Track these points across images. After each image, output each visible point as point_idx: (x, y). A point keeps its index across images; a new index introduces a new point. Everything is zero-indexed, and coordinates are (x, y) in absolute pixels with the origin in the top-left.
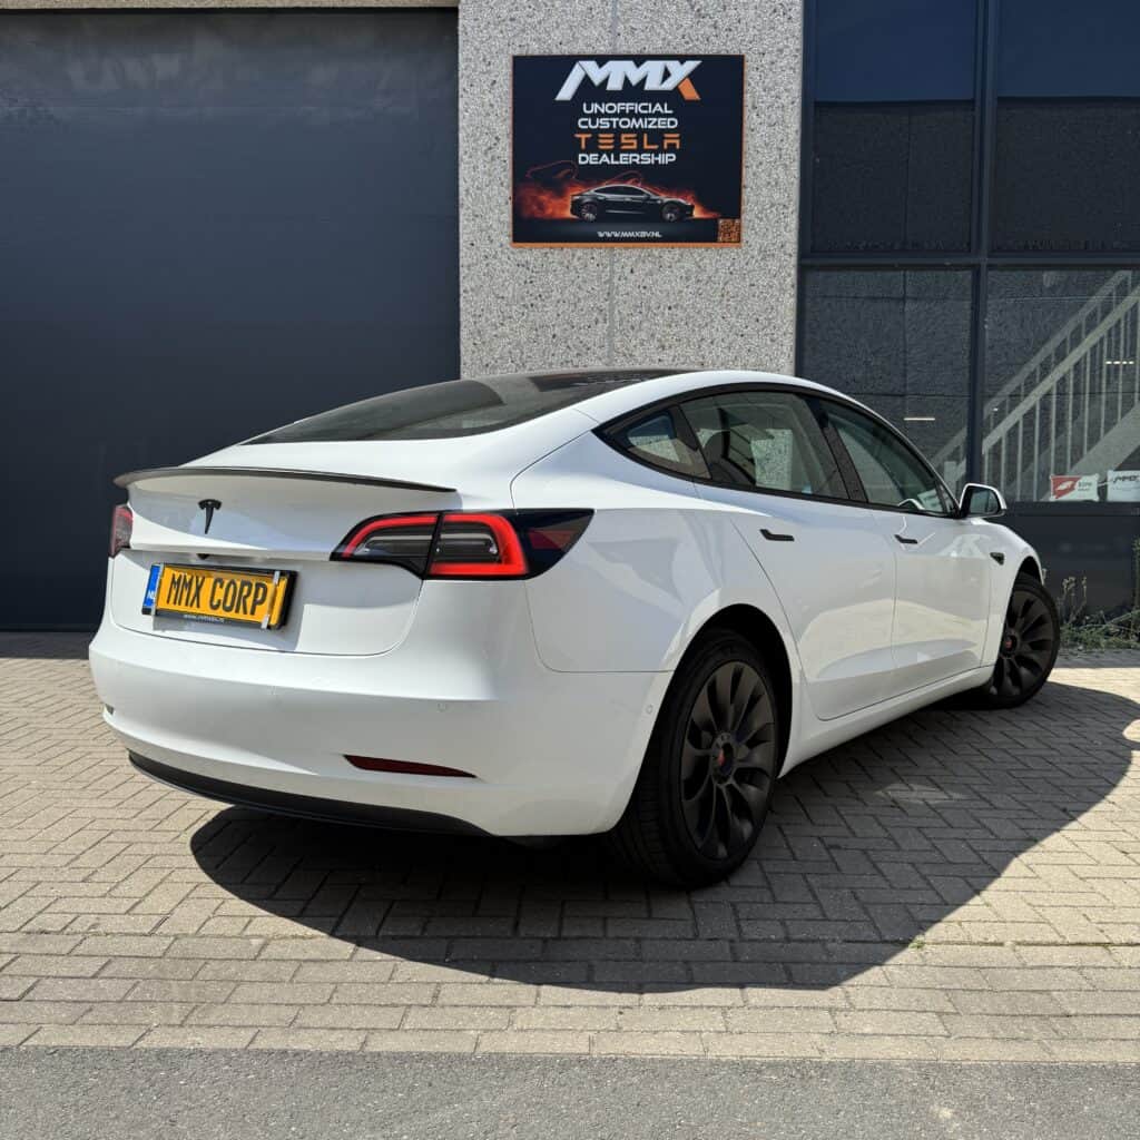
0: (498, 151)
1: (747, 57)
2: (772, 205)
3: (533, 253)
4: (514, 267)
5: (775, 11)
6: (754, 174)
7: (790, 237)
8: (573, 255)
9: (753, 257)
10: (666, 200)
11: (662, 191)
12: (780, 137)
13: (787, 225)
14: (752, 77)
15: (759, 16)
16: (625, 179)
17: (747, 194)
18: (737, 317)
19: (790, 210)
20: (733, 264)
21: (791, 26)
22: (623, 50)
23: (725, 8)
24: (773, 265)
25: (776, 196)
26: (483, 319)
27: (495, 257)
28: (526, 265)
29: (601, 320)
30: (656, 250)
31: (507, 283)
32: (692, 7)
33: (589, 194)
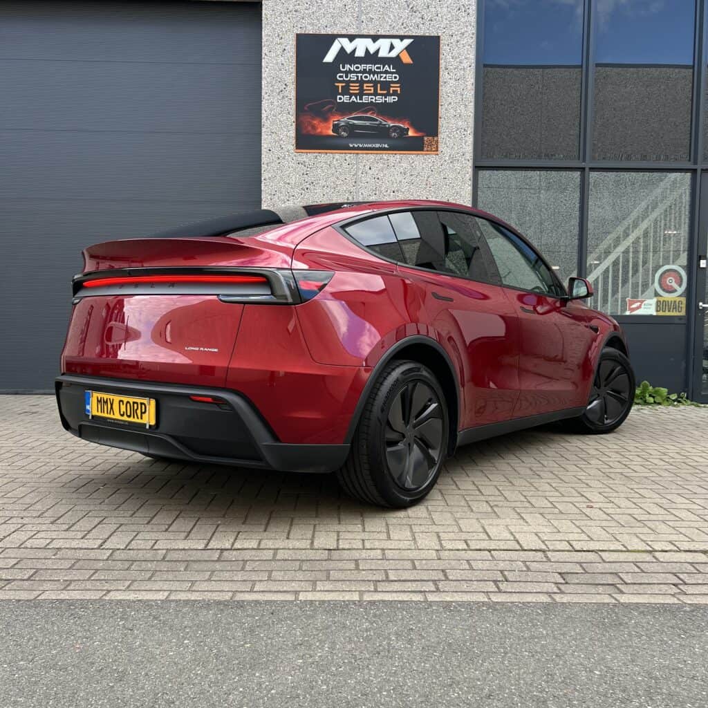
0: (287, 93)
1: (442, 38)
3: (309, 157)
4: (296, 165)
5: (459, 9)
6: (446, 110)
7: (469, 148)
8: (334, 158)
9: (445, 161)
10: (392, 125)
11: (390, 119)
12: (462, 87)
13: (466, 142)
14: (444, 49)
15: (450, 12)
16: (366, 112)
17: (441, 122)
19: (469, 132)
20: (433, 166)
21: (470, 19)
22: (365, 32)
23: (428, 7)
24: (457, 166)
25: (460, 123)
26: (276, 197)
27: (284, 158)
28: (303, 163)
30: (385, 156)
31: (291, 175)
32: (408, 6)
33: (344, 120)
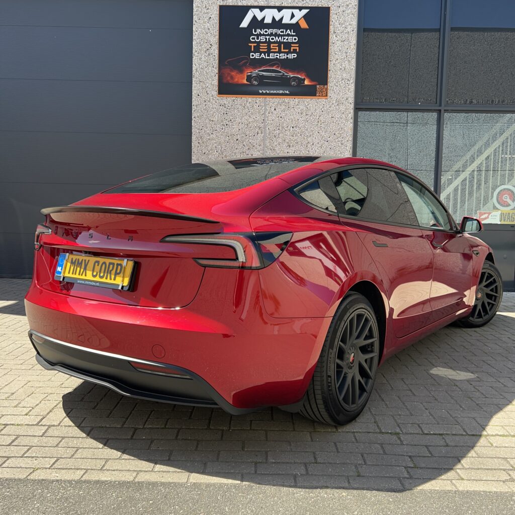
0: (212, 51)
1: (331, 8)
2: (343, 80)
3: (228, 100)
4: (218, 107)
6: (334, 64)
7: (351, 95)
8: (247, 101)
9: (333, 104)
10: (292, 76)
11: (290, 71)
12: (346, 47)
13: (349, 89)
14: (333, 18)
16: (272, 65)
17: (330, 74)
18: (325, 132)
19: (351, 82)
20: (323, 107)
22: (272, 4)
24: (342, 108)
25: (344, 75)
26: (203, 131)
27: (209, 101)
28: (224, 105)
29: (260, 132)
30: (287, 99)
31: (215, 114)
33: (255, 72)
